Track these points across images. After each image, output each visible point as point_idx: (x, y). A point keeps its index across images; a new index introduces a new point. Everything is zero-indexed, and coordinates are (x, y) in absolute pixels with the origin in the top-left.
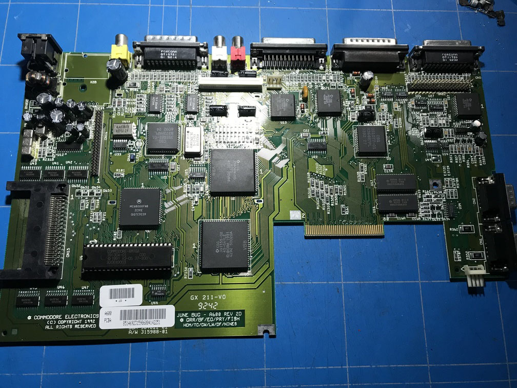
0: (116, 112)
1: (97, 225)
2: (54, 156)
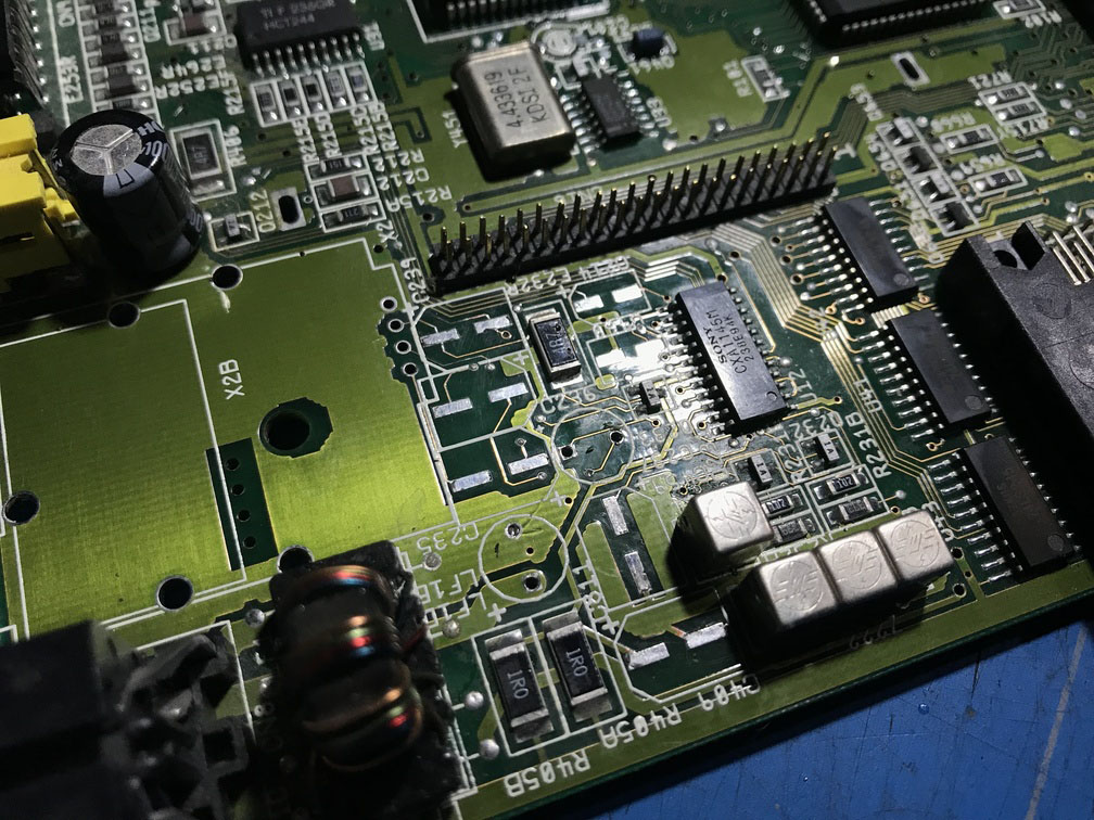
0: (411, 189)
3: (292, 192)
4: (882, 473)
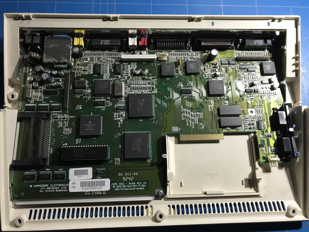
0: (77, 74)
1: (67, 136)
2: (43, 98)
3: (80, 65)
4: (37, 100)
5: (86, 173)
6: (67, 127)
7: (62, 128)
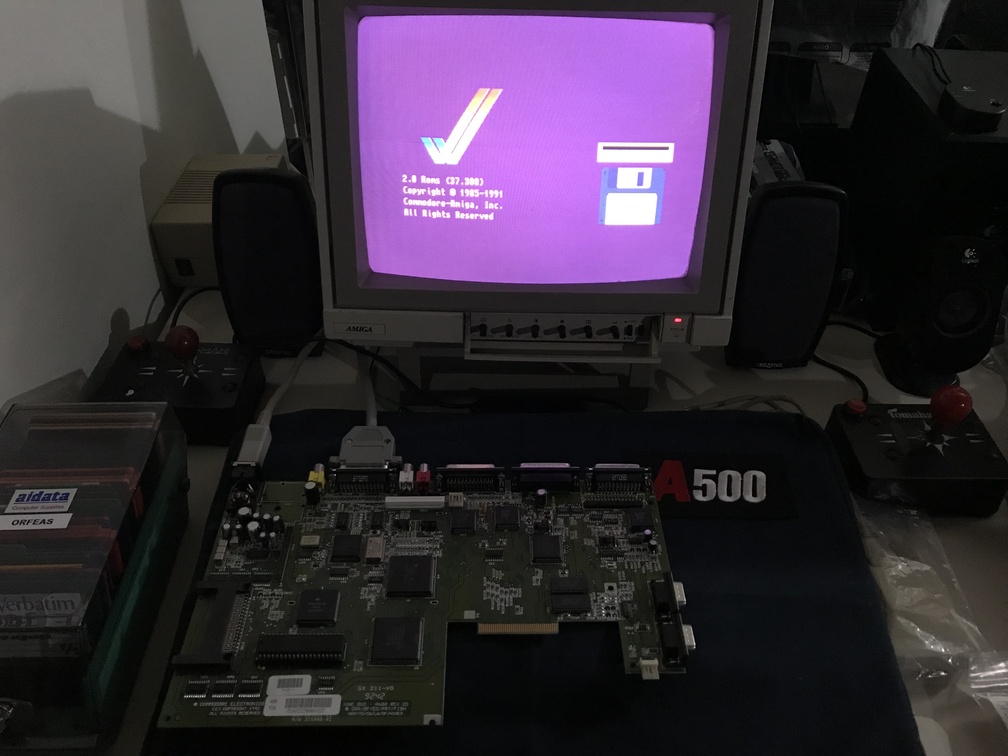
1: (274, 622)
2: (242, 564)
4: (232, 566)
5: (299, 684)
6: (276, 609)
7: (267, 610)
